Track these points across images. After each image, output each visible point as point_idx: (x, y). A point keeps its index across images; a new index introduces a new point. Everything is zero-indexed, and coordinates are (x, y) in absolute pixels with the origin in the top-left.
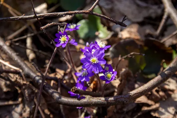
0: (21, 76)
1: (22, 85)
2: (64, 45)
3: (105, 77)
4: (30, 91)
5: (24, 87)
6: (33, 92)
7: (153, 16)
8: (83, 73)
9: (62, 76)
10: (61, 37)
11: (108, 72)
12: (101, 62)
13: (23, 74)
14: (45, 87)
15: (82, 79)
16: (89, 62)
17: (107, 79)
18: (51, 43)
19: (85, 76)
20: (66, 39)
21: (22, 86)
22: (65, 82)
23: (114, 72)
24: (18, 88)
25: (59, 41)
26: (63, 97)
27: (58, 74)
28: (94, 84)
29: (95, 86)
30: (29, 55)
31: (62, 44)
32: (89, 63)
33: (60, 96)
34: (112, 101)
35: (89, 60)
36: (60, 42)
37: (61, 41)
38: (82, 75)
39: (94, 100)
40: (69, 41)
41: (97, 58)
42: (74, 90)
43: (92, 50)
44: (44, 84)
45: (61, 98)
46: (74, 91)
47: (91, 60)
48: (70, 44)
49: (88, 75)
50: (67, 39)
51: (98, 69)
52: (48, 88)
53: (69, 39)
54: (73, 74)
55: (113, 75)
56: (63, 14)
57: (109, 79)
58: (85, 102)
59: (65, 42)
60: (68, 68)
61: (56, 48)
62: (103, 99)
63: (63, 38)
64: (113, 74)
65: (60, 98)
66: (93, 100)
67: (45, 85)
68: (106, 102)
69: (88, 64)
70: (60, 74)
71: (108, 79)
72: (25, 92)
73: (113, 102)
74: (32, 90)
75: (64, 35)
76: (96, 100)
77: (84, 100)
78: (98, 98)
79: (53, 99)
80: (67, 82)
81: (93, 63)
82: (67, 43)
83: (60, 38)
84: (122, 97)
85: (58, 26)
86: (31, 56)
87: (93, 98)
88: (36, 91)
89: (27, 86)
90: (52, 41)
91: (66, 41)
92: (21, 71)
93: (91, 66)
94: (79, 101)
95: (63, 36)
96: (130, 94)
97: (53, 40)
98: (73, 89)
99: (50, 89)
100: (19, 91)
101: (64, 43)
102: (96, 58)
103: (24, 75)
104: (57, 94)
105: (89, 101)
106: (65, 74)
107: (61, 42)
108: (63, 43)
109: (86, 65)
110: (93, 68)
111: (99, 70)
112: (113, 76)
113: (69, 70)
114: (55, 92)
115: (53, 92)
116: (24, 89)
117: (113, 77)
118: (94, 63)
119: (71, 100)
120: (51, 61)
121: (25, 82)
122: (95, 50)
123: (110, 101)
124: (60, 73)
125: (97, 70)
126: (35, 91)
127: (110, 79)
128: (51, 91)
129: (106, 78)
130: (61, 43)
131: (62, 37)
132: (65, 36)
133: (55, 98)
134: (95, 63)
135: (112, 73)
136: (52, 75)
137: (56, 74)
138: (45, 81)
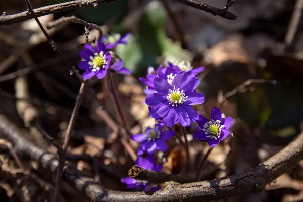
0: (11, 158)
1: (14, 176)
2: (100, 74)
3: (206, 133)
4: (34, 188)
5: (19, 181)
6: (40, 191)
7: (268, 14)
8: (151, 134)
9: (99, 150)
10: (91, 58)
11: (210, 122)
12: (192, 99)
13: (13, 152)
14: (66, 175)
15: (150, 147)
16: (165, 102)
17: (209, 137)
18: (71, 74)
19: (156, 139)
20: (104, 61)
21: (15, 179)
22: (107, 162)
23: (223, 119)
24: (6, 187)
25: (89, 65)
26: (111, 191)
27: (90, 147)
28: (173, 160)
29: (175, 164)
30: (23, 114)
31: (96, 72)
32: (165, 104)
33: (103, 191)
34: (228, 186)
35: (164, 97)
36: (91, 67)
37: (93, 66)
38: (149, 137)
39: (185, 189)
40: (111, 63)
41: (182, 91)
42: (137, 172)
43: (168, 76)
44: (65, 167)
45: (107, 195)
46: (136, 174)
47: (169, 97)
48: (113, 71)
49: (161, 136)
50: (107, 59)
51: (187, 116)
52: (75, 177)
53: (112, 58)
54: (124, 142)
55: (222, 126)
56: (93, 2)
57: (216, 136)
58: (165, 197)
59: (103, 67)
60: (111, 131)
61: (83, 85)
62: (206, 184)
63: (96, 58)
64: (222, 123)
65: (105, 194)
66: (182, 189)
67: (67, 170)
68: (213, 191)
69: (163, 107)
70: (96, 147)
71: (213, 137)
72: (22, 193)
73: (231, 188)
74: (38, 185)
75: (99, 52)
76: (189, 189)
77: (162, 194)
78: (194, 184)
79: (89, 198)
80: (111, 163)
81: (175, 104)
82: (107, 68)
83: (91, 60)
84: (248, 176)
85: (85, 28)
86: (29, 113)
87: (183, 186)
88: (47, 188)
89: (26, 177)
90: (71, 68)
91: (105, 65)
92: (9, 145)
93: (172, 111)
94: (149, 196)
95: (96, 54)
96: (266, 167)
97: (74, 67)
98: (133, 171)
99: (78, 177)
100: (10, 193)
101: (102, 69)
102: (180, 91)
103: (18, 154)
104: (97, 186)
105: (174, 192)
106: (107, 146)
107: (93, 68)
108: (99, 69)
109: (160, 109)
110: (176, 114)
111: (189, 118)
112: (224, 128)
113: (113, 136)
114: (92, 183)
115: (87, 184)
116: (21, 186)
117: (223, 130)
118: (178, 104)
119: (132, 197)
120: (75, 114)
121: (20, 170)
122: (173, 75)
123: (224, 187)
124: (95, 145)
125: (185, 117)
126: (44, 187)
127: (219, 137)
128: (81, 182)
129: (208, 135)
130: (94, 70)
131: (94, 56)
132: (101, 53)
133: (93, 197)
134: (180, 101)
135: (220, 121)
136: (78, 151)
137: (86, 148)
138: (67, 162)
